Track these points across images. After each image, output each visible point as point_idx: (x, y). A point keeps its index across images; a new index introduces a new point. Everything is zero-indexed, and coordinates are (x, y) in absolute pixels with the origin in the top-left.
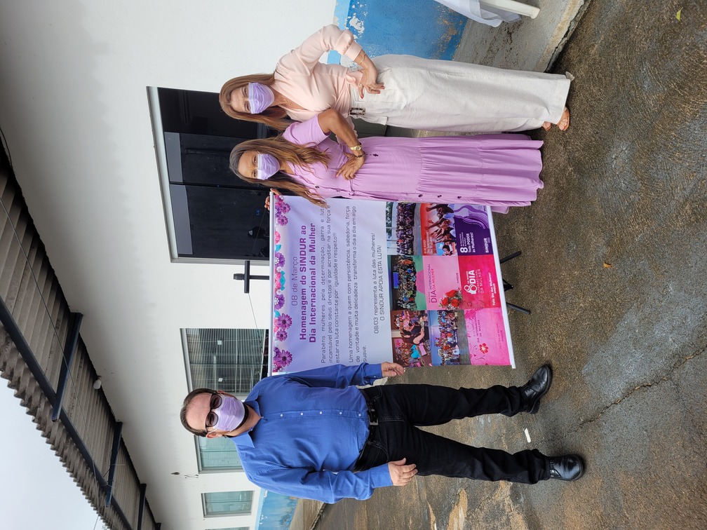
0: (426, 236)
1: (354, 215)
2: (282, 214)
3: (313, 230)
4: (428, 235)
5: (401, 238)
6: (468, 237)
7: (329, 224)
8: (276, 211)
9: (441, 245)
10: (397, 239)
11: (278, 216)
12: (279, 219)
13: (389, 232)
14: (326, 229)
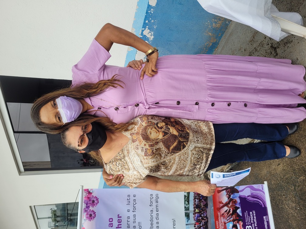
0: (218, 216)
1: (157, 202)
2: (91, 208)
3: (120, 221)
4: (219, 215)
5: (198, 221)
6: (251, 215)
7: (134, 213)
8: (84, 206)
9: (231, 225)
10: (194, 222)
11: (86, 211)
12: (87, 214)
13: (187, 215)
14: (132, 219)
